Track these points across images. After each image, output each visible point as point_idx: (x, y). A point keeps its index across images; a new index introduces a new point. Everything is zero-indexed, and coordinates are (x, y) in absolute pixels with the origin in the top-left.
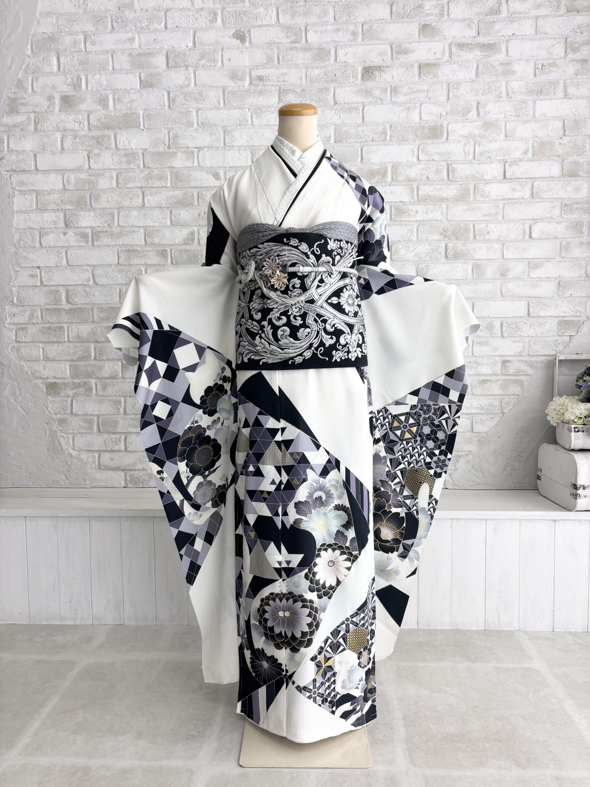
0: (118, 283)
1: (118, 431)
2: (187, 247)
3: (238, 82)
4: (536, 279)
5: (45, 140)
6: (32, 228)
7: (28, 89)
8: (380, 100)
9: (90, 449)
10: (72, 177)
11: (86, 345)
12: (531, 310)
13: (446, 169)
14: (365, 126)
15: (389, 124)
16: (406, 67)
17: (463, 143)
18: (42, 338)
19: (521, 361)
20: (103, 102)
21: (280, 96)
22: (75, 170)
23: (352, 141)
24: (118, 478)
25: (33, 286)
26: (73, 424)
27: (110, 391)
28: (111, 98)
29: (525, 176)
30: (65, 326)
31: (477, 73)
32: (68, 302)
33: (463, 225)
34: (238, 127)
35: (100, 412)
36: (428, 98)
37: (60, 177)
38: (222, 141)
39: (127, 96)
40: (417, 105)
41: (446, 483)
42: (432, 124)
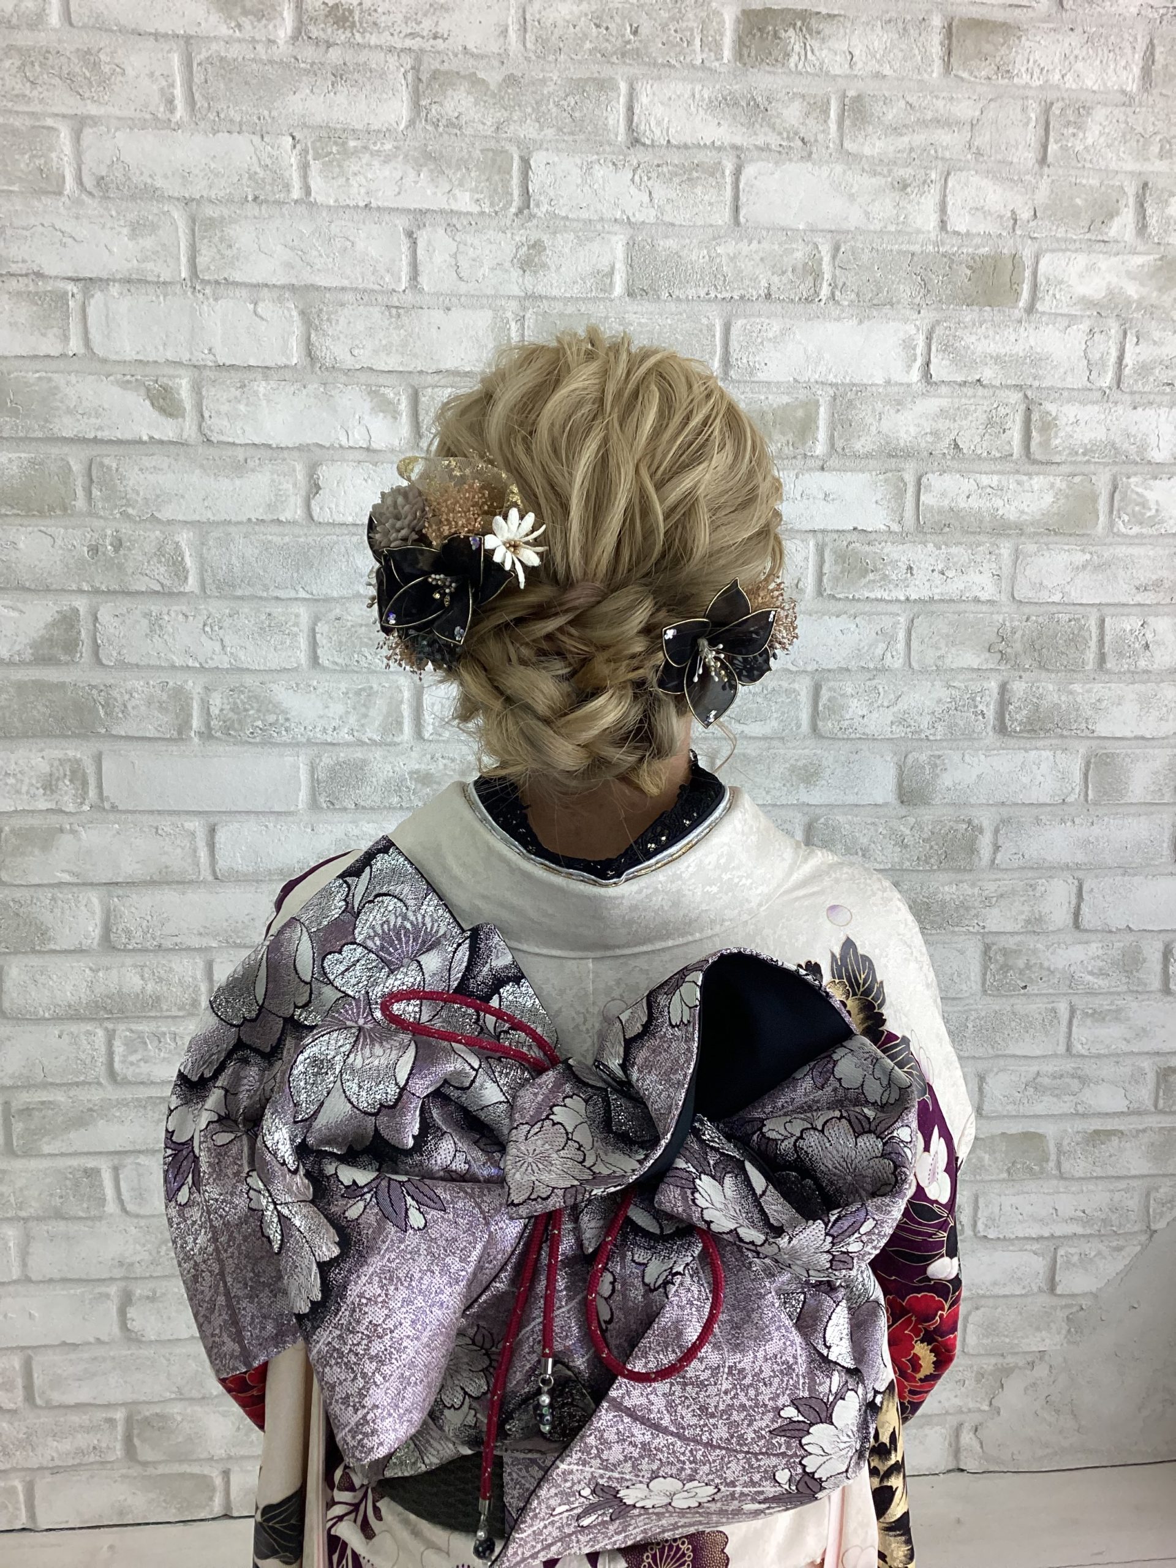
2: (51, 675)
3: (246, 22)
8: (800, 143)
13: (1019, 418)
14: (740, 239)
15: (829, 236)
16: (900, 25)
17: (1085, 326)
21: (416, 98)
23: (691, 293)
31: (1147, 72)
33: (1067, 617)
34: (252, 209)
36: (974, 150)
38: (184, 260)
40: (933, 176)
41: (963, 1455)
42: (984, 250)
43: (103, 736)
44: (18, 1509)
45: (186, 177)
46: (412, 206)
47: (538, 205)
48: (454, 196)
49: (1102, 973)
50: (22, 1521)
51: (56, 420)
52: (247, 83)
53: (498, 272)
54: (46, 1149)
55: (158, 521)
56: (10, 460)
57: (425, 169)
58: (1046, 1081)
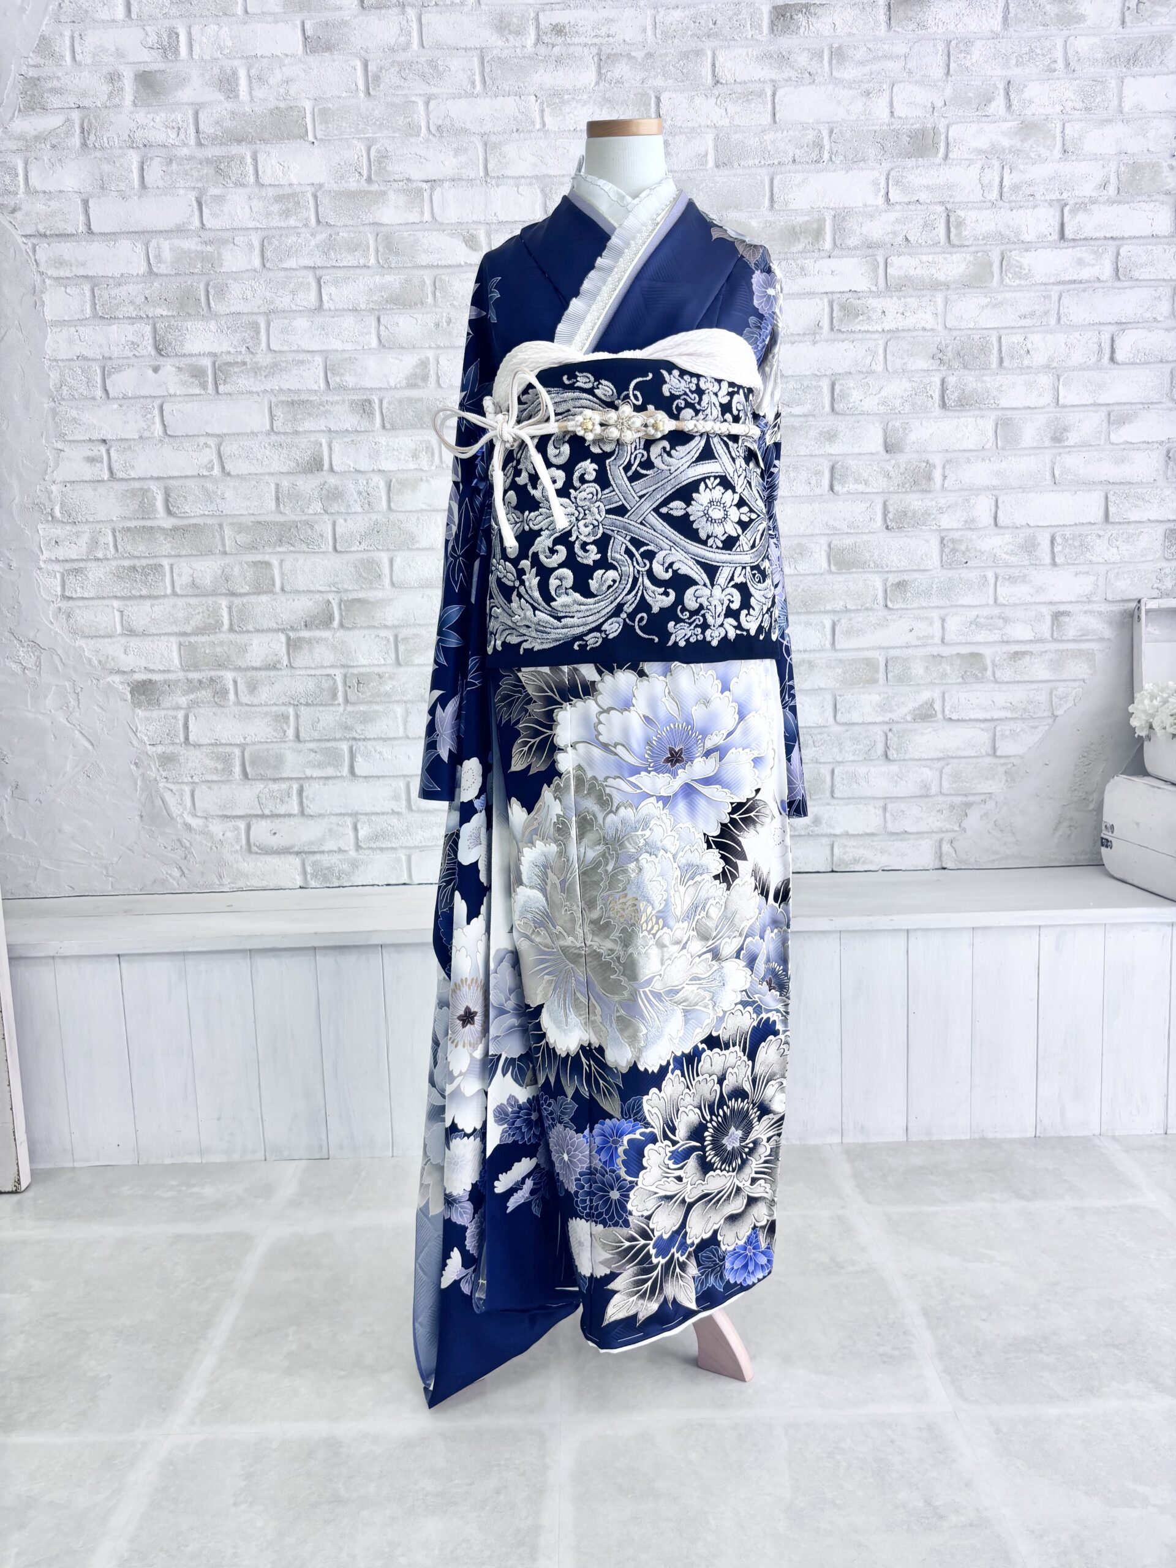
0: (272, 471)
1: (285, 775)
2: (415, 393)
3: (511, 37)
4: (1122, 446)
5: (106, 168)
6: (86, 359)
7: (62, 57)
8: (808, 75)
9: (228, 813)
10: (166, 247)
11: (211, 600)
12: (1112, 510)
13: (943, 220)
14: (777, 131)
15: (827, 125)
17: (979, 165)
18: (117, 590)
19: (1091, 612)
20: (227, 84)
21: (599, 68)
22: (172, 231)
23: (751, 163)
24: (289, 870)
25: (93, 482)
26: (190, 764)
27: (264, 694)
28: (242, 73)
29: (1101, 234)
30: (166, 563)
31: (1005, 19)
32: (169, 512)
33: (977, 337)
34: (515, 135)
35: (245, 738)
36: (907, 71)
37: (140, 247)
38: (481, 166)
39: (277, 71)
40: (885, 87)
41: (944, 858)
42: (915, 126)
49: (1012, 553)
50: (405, 879)
54: (416, 661)
58: (982, 620)
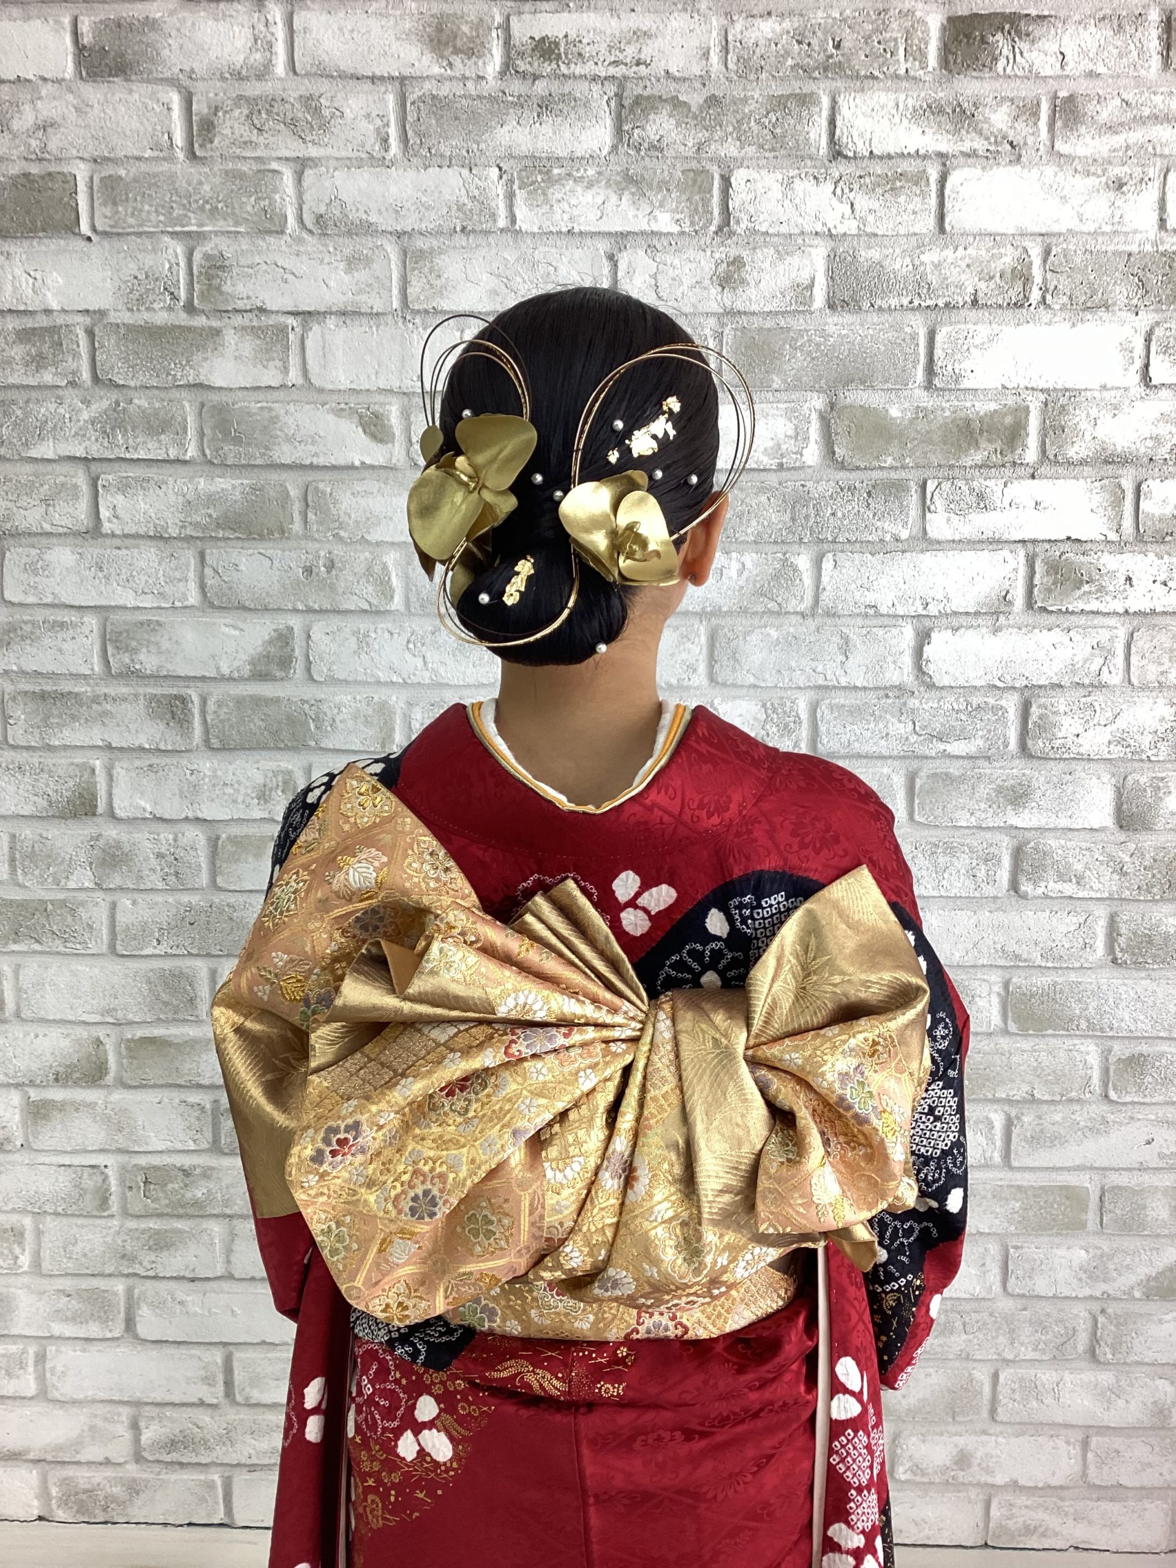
43: (314, 749)
44: (217, 1503)
45: (397, 211)
46: (612, 230)
47: (738, 222)
48: (655, 217)
51: (276, 448)
52: (456, 118)
53: (697, 290)
55: (368, 542)
56: (234, 487)
57: (626, 193)
